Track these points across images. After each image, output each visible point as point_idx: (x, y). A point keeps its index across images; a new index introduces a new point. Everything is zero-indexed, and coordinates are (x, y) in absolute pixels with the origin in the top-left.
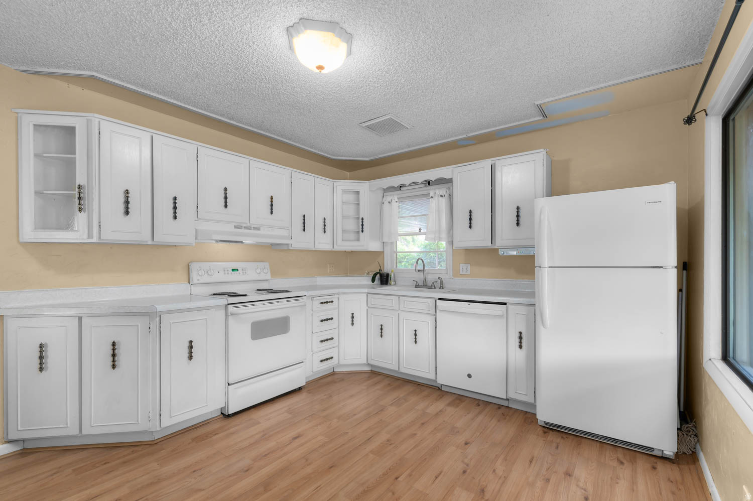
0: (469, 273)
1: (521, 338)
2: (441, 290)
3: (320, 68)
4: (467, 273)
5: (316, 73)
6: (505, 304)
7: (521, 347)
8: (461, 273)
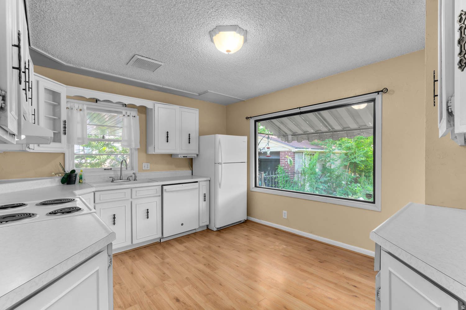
0: (149, 169)
1: (205, 196)
2: (135, 181)
3: (228, 51)
4: (148, 169)
5: (226, 54)
6: (197, 182)
7: (205, 200)
8: (144, 169)
